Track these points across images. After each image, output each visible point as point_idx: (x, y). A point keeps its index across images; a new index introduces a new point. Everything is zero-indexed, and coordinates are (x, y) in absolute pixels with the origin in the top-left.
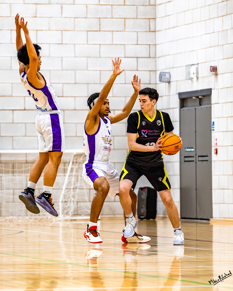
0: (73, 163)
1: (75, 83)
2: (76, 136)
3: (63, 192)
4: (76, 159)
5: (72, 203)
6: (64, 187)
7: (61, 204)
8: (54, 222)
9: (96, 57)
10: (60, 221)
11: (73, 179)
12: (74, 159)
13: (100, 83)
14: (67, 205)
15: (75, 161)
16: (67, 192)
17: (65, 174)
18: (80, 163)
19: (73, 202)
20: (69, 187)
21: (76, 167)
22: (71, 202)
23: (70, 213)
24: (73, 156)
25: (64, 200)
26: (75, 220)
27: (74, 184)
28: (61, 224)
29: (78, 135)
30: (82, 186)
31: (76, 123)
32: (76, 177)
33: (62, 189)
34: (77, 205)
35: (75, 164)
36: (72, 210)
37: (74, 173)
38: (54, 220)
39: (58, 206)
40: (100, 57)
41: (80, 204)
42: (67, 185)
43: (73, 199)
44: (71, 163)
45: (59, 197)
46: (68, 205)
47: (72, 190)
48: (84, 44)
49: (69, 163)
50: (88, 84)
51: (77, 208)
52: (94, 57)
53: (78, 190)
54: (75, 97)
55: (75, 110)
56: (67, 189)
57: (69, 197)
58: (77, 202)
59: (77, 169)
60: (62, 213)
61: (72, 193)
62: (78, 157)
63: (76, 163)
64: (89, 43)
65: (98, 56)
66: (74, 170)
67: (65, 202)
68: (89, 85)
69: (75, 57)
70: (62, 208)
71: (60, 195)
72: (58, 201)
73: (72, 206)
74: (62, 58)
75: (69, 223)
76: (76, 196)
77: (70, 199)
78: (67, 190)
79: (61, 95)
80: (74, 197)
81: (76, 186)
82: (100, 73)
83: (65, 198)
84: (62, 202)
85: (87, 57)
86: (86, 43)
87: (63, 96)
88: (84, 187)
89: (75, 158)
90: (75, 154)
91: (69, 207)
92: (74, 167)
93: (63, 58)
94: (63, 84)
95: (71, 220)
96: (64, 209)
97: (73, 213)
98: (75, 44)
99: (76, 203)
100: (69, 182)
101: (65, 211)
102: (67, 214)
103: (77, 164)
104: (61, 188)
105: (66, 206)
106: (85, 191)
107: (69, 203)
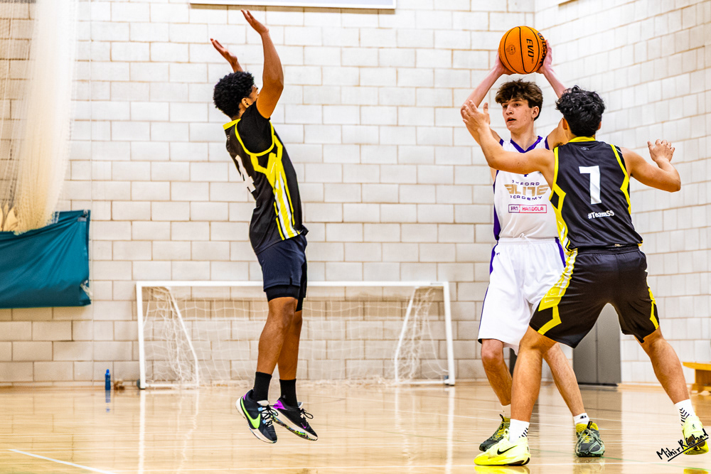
0: (415, 301)
1: (417, 184)
2: (419, 262)
3: (400, 344)
4: (420, 296)
5: (413, 360)
6: (402, 336)
7: (396, 363)
8: (387, 388)
9: (448, 146)
10: (395, 387)
11: (415, 326)
12: (415, 296)
13: (454, 184)
14: (405, 363)
15: (417, 298)
16: (406, 344)
17: (403, 318)
18: (424, 301)
19: (415, 359)
20: (409, 337)
21: (419, 307)
22: (411, 359)
23: (410, 375)
24: (414, 291)
25: (401, 356)
26: (418, 386)
27: (417, 332)
28: (397, 391)
29: (421, 260)
30: (428, 335)
31: (419, 243)
32: (419, 323)
33: (398, 340)
34: (421, 363)
35: (417, 303)
36: (413, 370)
37: (416, 316)
38: (387, 385)
39: (393, 365)
40: (453, 146)
41: (424, 362)
42: (406, 334)
43: (414, 355)
44: (411, 302)
45: (394, 352)
46: (407, 364)
47: (413, 342)
48: (430, 126)
49: (409, 301)
50: (436, 185)
51: (421, 367)
52: (445, 146)
53: (421, 342)
54: (417, 204)
55: (417, 223)
56: (405, 339)
57: (408, 352)
58: (421, 359)
59: (420, 311)
60: (399, 375)
61: (413, 345)
62: (421, 294)
63: (419, 301)
64: (437, 125)
65: (451, 144)
66: (416, 312)
67: (404, 359)
68: (438, 187)
69: (417, 145)
70: (399, 367)
71: (396, 349)
72: (392, 357)
73: (414, 365)
74: (398, 146)
75: (409, 390)
76: (419, 351)
77: (409, 355)
78: (407, 341)
79: (397, 201)
80: (416, 351)
81: (418, 335)
82: (454, 169)
83: (402, 353)
84: (398, 359)
85: (434, 145)
86: (433, 124)
87: (399, 203)
88: (431, 337)
89: (418, 293)
90: (417, 288)
91: (408, 366)
92: (416, 307)
93: (400, 147)
94: (400, 184)
95: (413, 386)
96: (401, 370)
97: (415, 376)
98: (416, 127)
99: (418, 361)
100: (409, 330)
101: (404, 373)
102: (406, 376)
103: (421, 303)
104: (396, 338)
105: (405, 365)
106: (432, 342)
107: (409, 360)
